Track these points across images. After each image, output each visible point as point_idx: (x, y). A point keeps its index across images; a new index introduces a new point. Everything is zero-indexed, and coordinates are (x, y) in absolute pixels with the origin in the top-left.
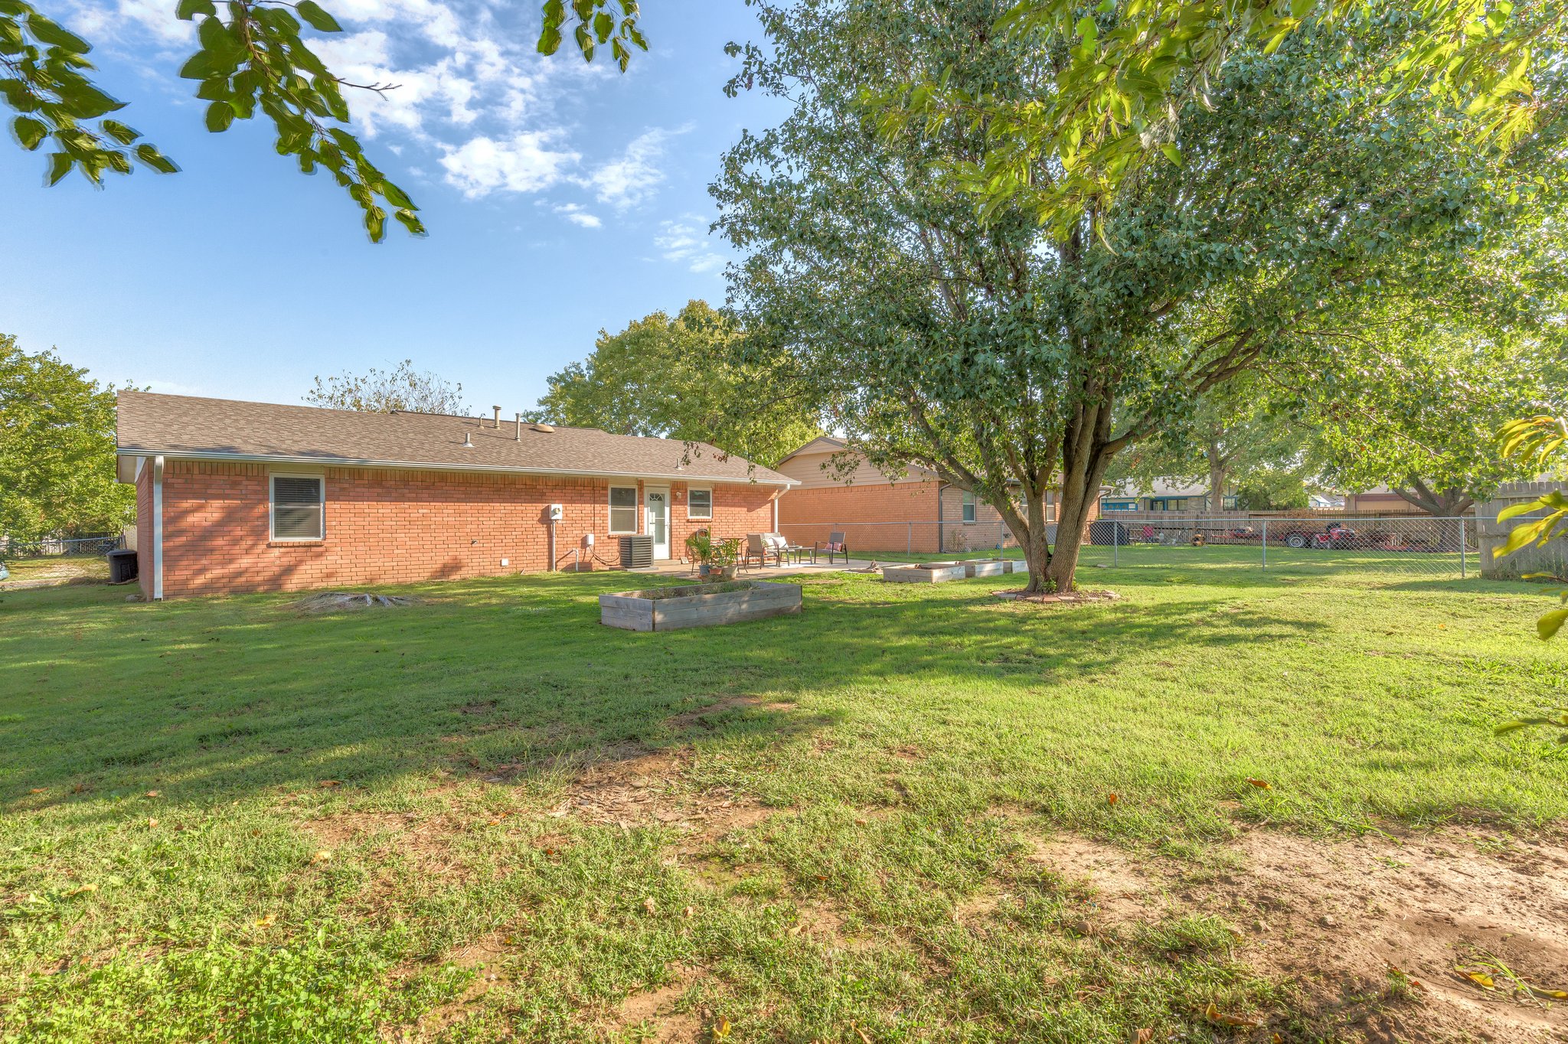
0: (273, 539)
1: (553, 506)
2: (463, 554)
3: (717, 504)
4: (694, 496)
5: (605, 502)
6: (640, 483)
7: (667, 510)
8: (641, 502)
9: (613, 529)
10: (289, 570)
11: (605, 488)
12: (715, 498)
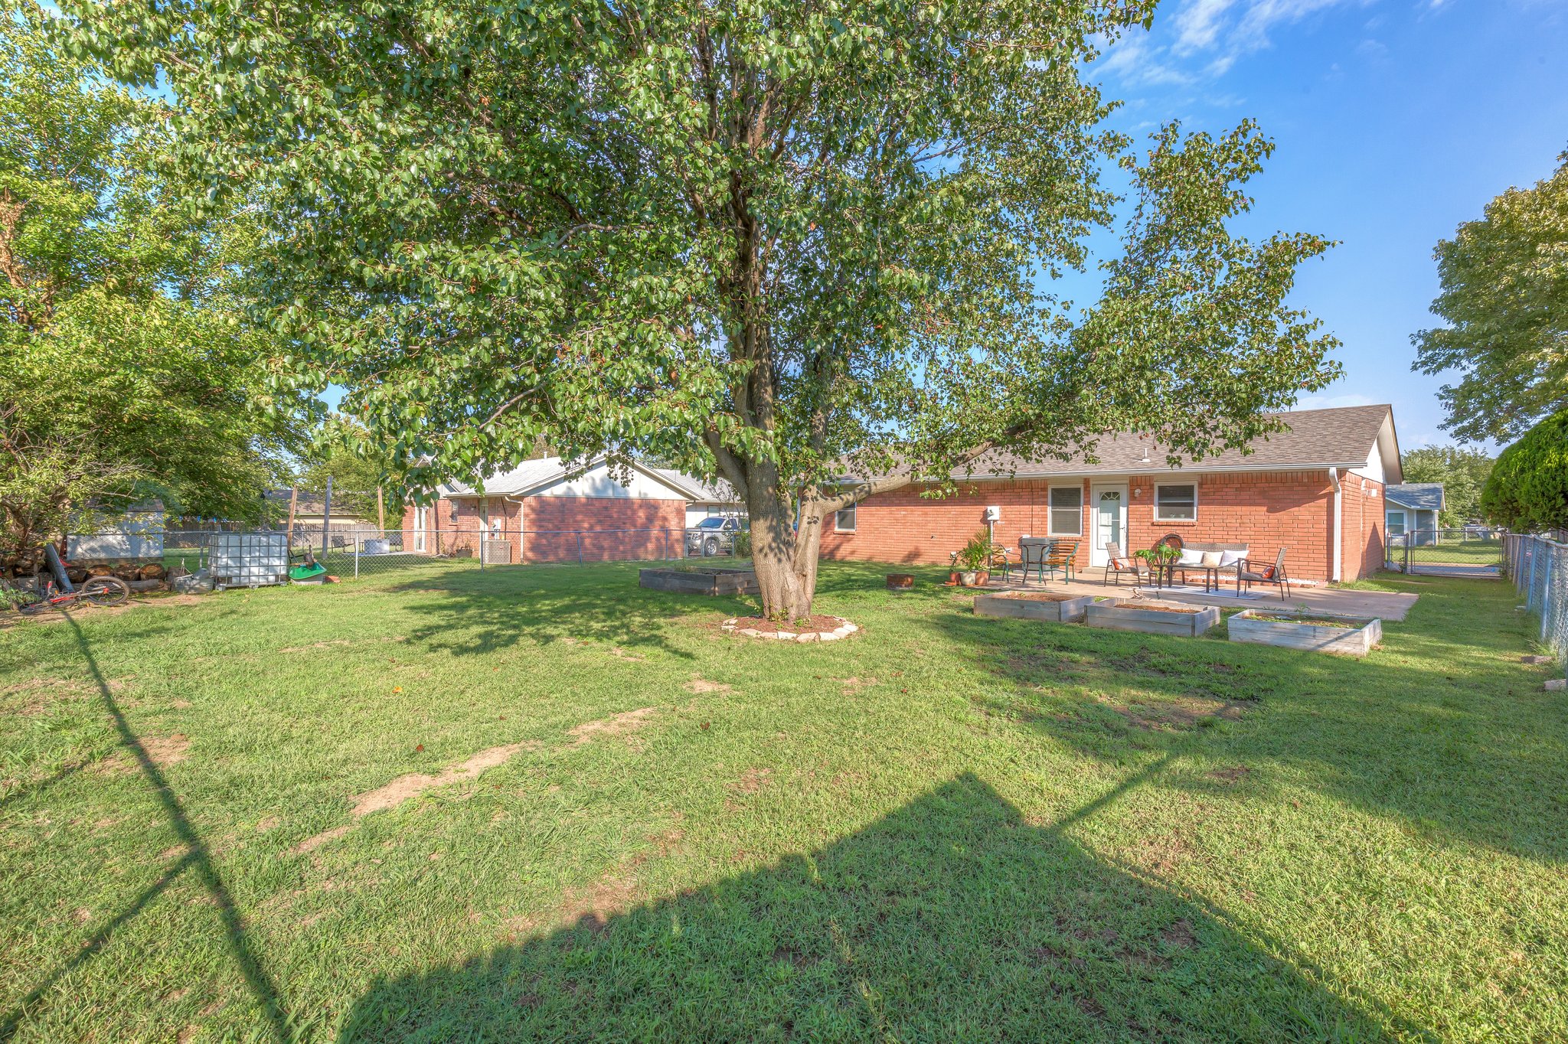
0: (837, 529)
1: (989, 508)
2: (924, 546)
3: (1206, 500)
4: (1165, 492)
5: (1045, 503)
6: (1086, 481)
7: (1123, 511)
8: (1087, 503)
9: (1054, 531)
10: (838, 547)
11: (1045, 489)
12: (1202, 495)
